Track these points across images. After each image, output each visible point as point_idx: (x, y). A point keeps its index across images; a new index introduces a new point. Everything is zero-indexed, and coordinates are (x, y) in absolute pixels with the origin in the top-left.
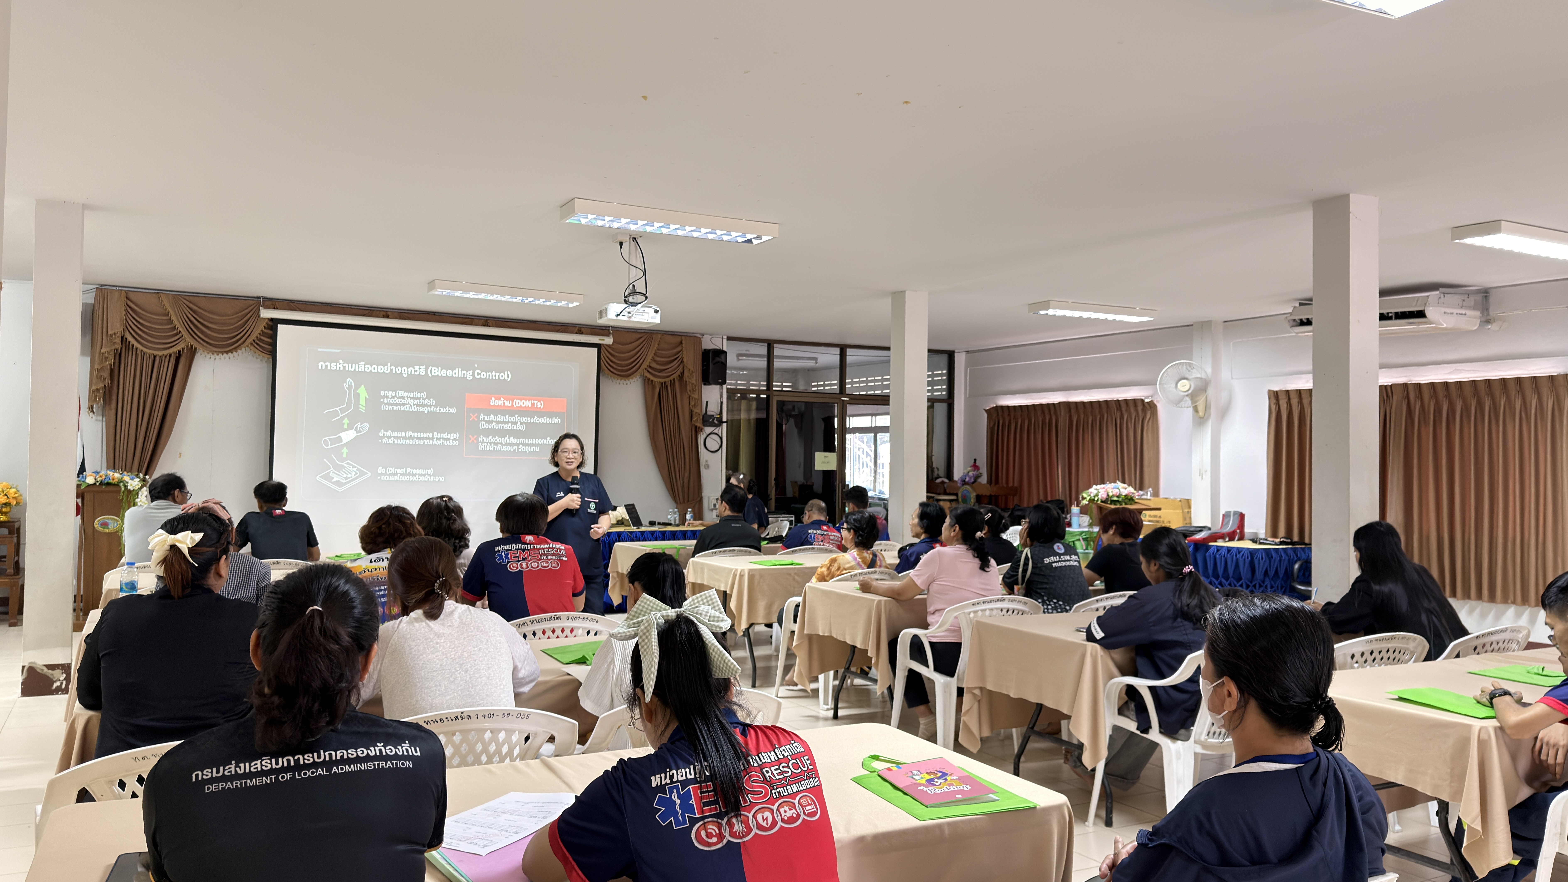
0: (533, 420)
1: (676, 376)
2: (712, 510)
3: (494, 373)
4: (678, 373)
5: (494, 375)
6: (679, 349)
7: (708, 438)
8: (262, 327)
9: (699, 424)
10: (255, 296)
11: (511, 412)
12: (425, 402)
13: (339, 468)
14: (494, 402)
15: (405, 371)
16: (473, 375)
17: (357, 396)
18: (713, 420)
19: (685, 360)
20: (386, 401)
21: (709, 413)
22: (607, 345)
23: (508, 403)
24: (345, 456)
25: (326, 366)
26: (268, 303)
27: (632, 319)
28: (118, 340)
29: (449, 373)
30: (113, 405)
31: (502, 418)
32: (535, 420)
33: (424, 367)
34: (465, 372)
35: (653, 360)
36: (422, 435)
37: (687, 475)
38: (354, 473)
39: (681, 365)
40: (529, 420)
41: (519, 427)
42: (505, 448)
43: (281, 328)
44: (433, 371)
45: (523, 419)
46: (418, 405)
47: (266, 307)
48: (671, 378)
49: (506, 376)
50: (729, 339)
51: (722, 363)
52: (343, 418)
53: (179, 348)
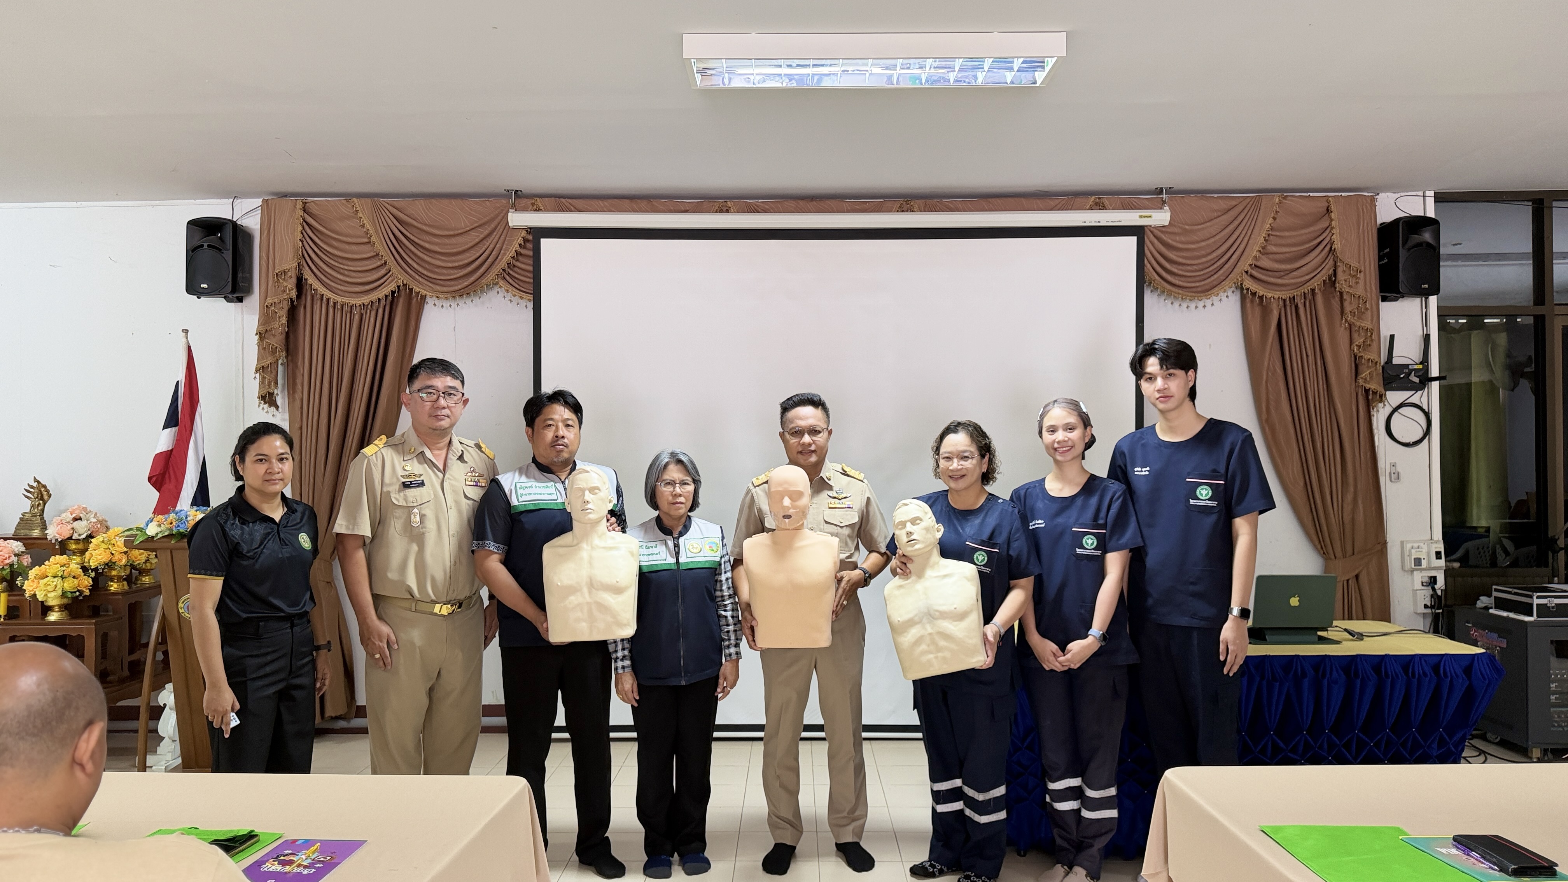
1: (1316, 283)
2: (1412, 571)
4: (1323, 275)
6: (1324, 224)
7: (1396, 414)
8: (513, 245)
9: (1375, 385)
18: (1410, 374)
19: (1337, 246)
21: (1395, 361)
22: (1158, 228)
26: (521, 201)
35: (1263, 251)
37: (1349, 497)
39: (1331, 257)
43: (546, 244)
47: (520, 208)
48: (1306, 289)
50: (1440, 196)
51: (1428, 245)
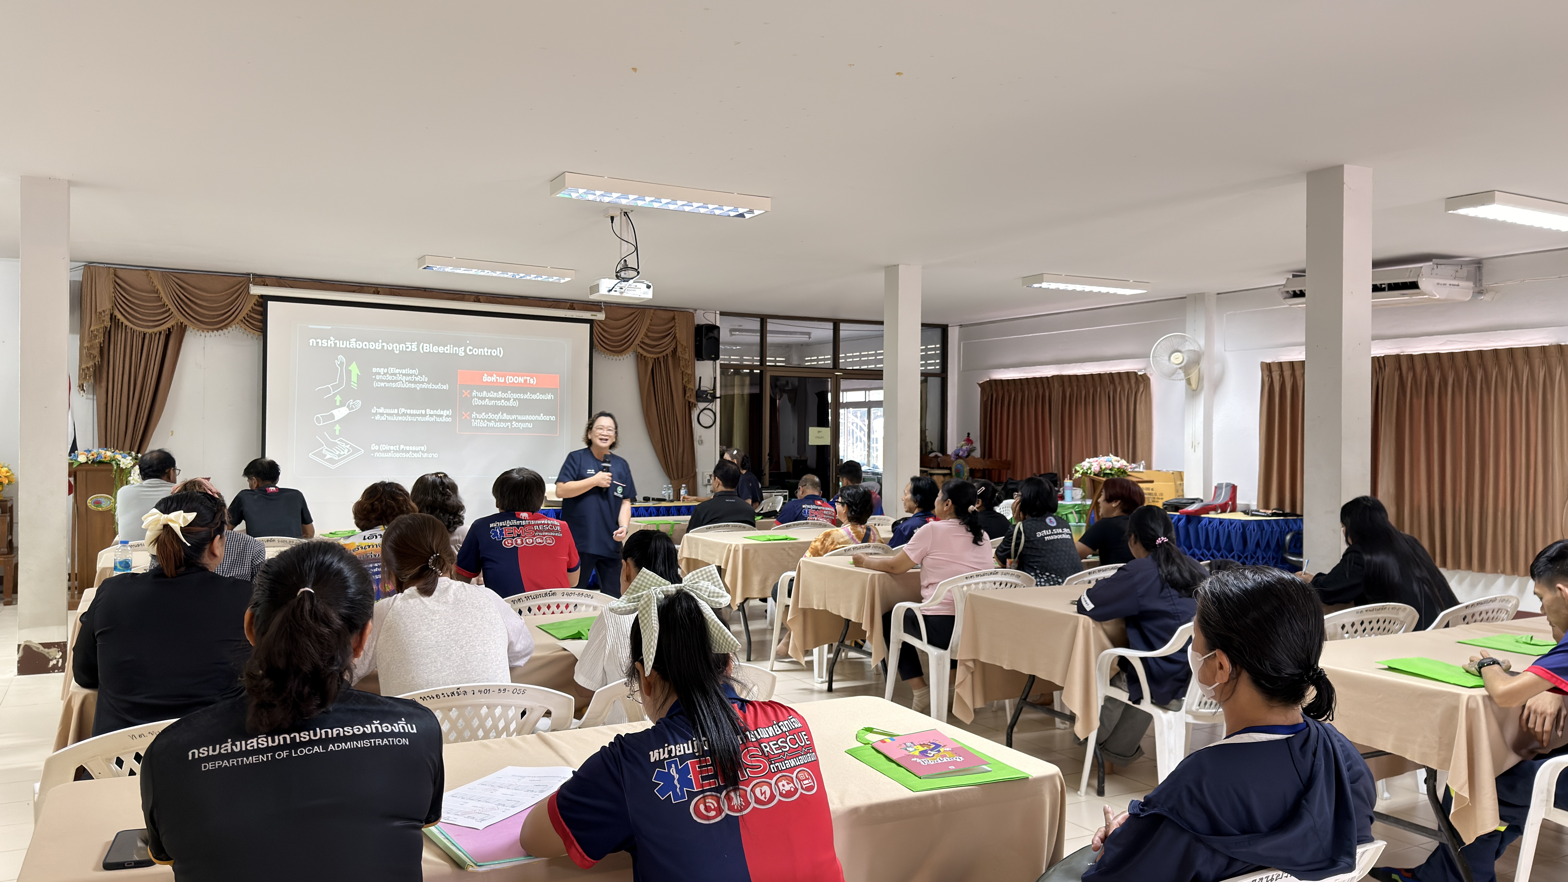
0: (526, 397)
1: (669, 351)
2: (706, 485)
3: (486, 350)
4: (671, 349)
5: (486, 351)
6: (671, 324)
7: (702, 413)
8: (252, 304)
9: (693, 400)
10: (245, 272)
11: (505, 388)
12: (417, 379)
13: (332, 445)
14: (486, 378)
15: (396, 348)
16: (465, 351)
17: (349, 373)
18: (707, 395)
19: (677, 335)
20: (378, 377)
21: (702, 389)
22: (599, 321)
23: (501, 380)
24: (337, 433)
25: (317, 343)
26: (257, 279)
27: (624, 295)
28: (108, 318)
29: (441, 349)
30: (104, 384)
31: (495, 395)
32: (528, 396)
33: (416, 343)
34: (457, 348)
35: (646, 335)
36: (415, 412)
37: (681, 450)
38: (347, 450)
39: (674, 341)
40: (522, 396)
41: (512, 403)
42: (498, 425)
43: (271, 304)
44: (425, 348)
45: (516, 396)
46: (410, 382)
47: (256, 284)
48: (664, 354)
49: (498, 352)
50: (722, 314)
51: (715, 338)
52: (335, 395)
53: (168, 325)
